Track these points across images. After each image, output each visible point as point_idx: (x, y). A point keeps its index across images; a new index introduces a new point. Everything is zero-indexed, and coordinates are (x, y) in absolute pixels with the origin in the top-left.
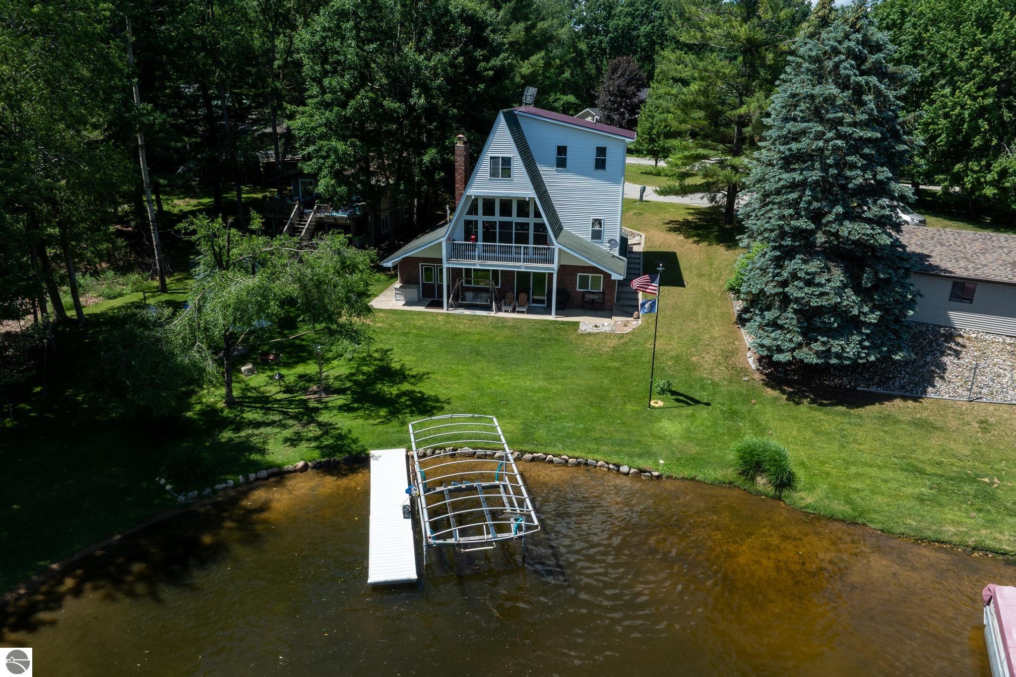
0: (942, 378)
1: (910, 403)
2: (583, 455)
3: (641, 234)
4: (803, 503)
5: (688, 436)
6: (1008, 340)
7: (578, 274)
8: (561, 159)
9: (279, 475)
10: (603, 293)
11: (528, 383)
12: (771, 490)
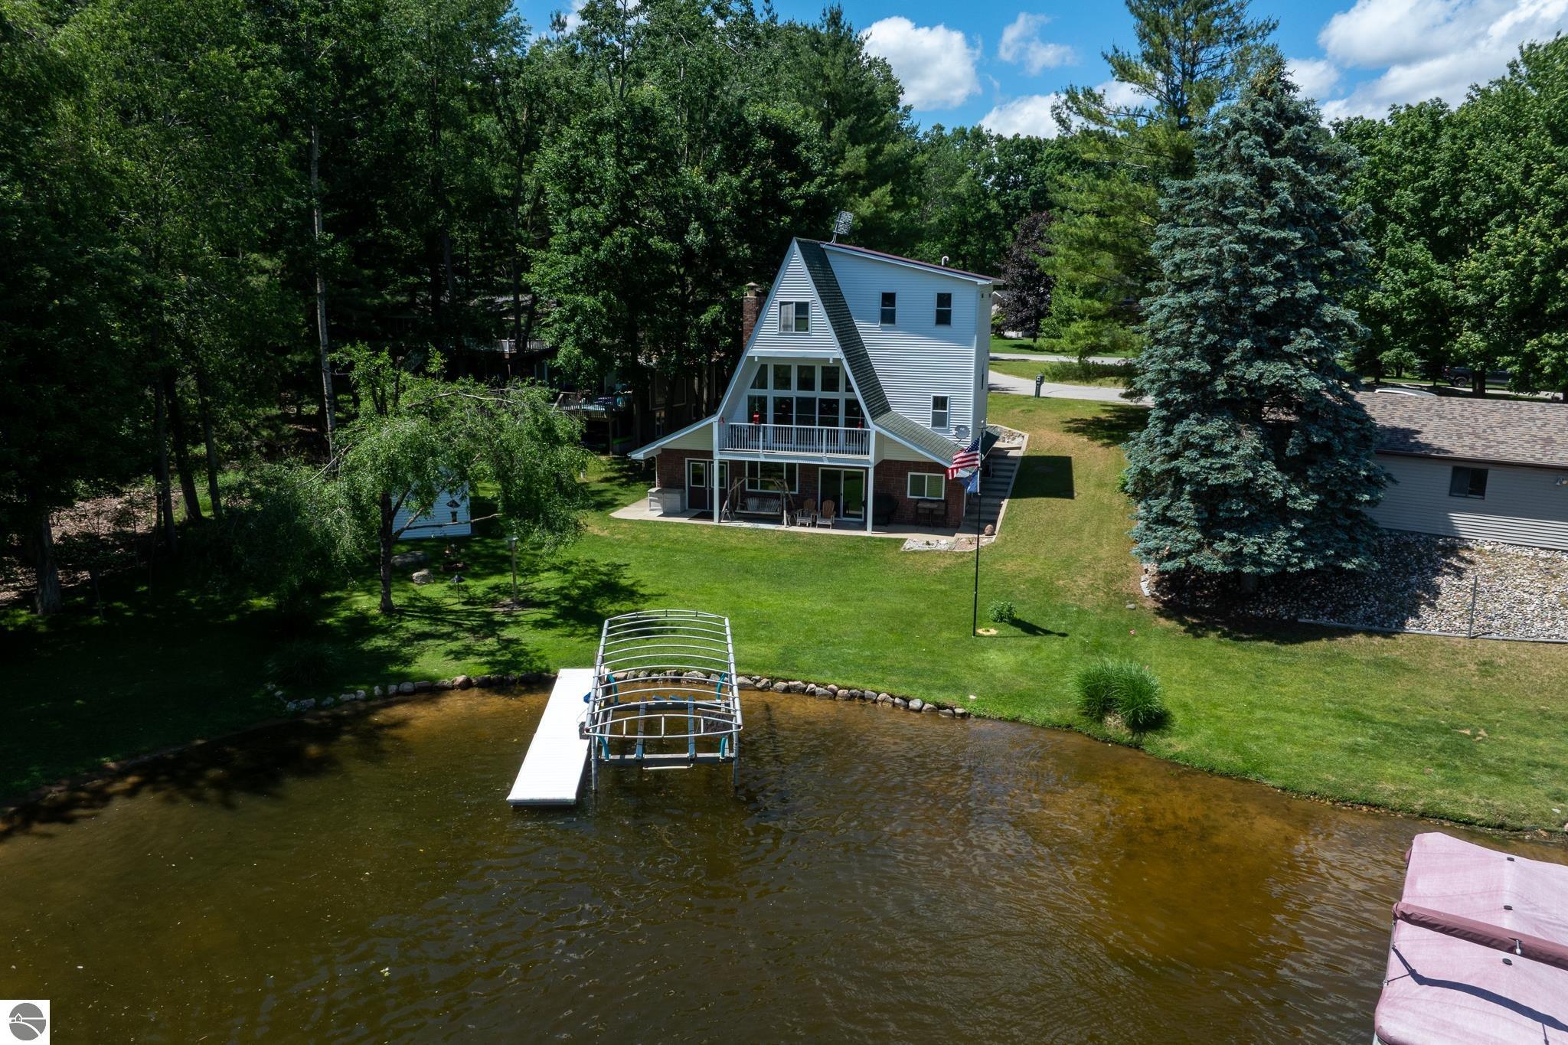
0: (1432, 605)
1: (1377, 640)
2: (860, 684)
3: (1023, 434)
4: (1170, 752)
5: (1022, 669)
6: (1543, 554)
7: (910, 474)
8: (888, 310)
9: (432, 690)
10: (945, 501)
11: (807, 605)
12: (1125, 734)
